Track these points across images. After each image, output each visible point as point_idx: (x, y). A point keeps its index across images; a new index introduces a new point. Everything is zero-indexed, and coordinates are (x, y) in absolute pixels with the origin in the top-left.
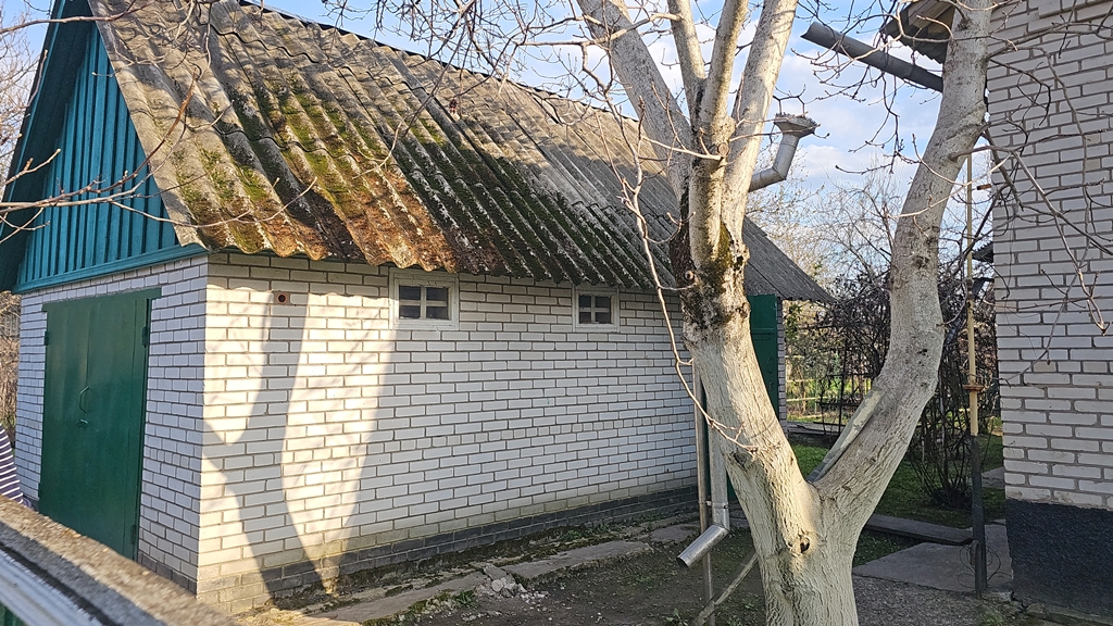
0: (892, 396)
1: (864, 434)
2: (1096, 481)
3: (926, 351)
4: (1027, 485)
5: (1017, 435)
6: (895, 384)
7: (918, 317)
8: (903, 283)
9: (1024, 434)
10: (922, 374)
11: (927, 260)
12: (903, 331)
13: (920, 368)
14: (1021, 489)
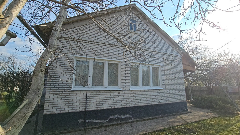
0: (31, 100)
1: (22, 110)
2: (60, 109)
3: (40, 89)
4: (48, 111)
5: (47, 103)
6: (32, 97)
7: (39, 82)
8: (37, 74)
9: (49, 102)
10: (39, 94)
11: (43, 70)
12: (35, 85)
13: (39, 93)
14: (47, 112)
